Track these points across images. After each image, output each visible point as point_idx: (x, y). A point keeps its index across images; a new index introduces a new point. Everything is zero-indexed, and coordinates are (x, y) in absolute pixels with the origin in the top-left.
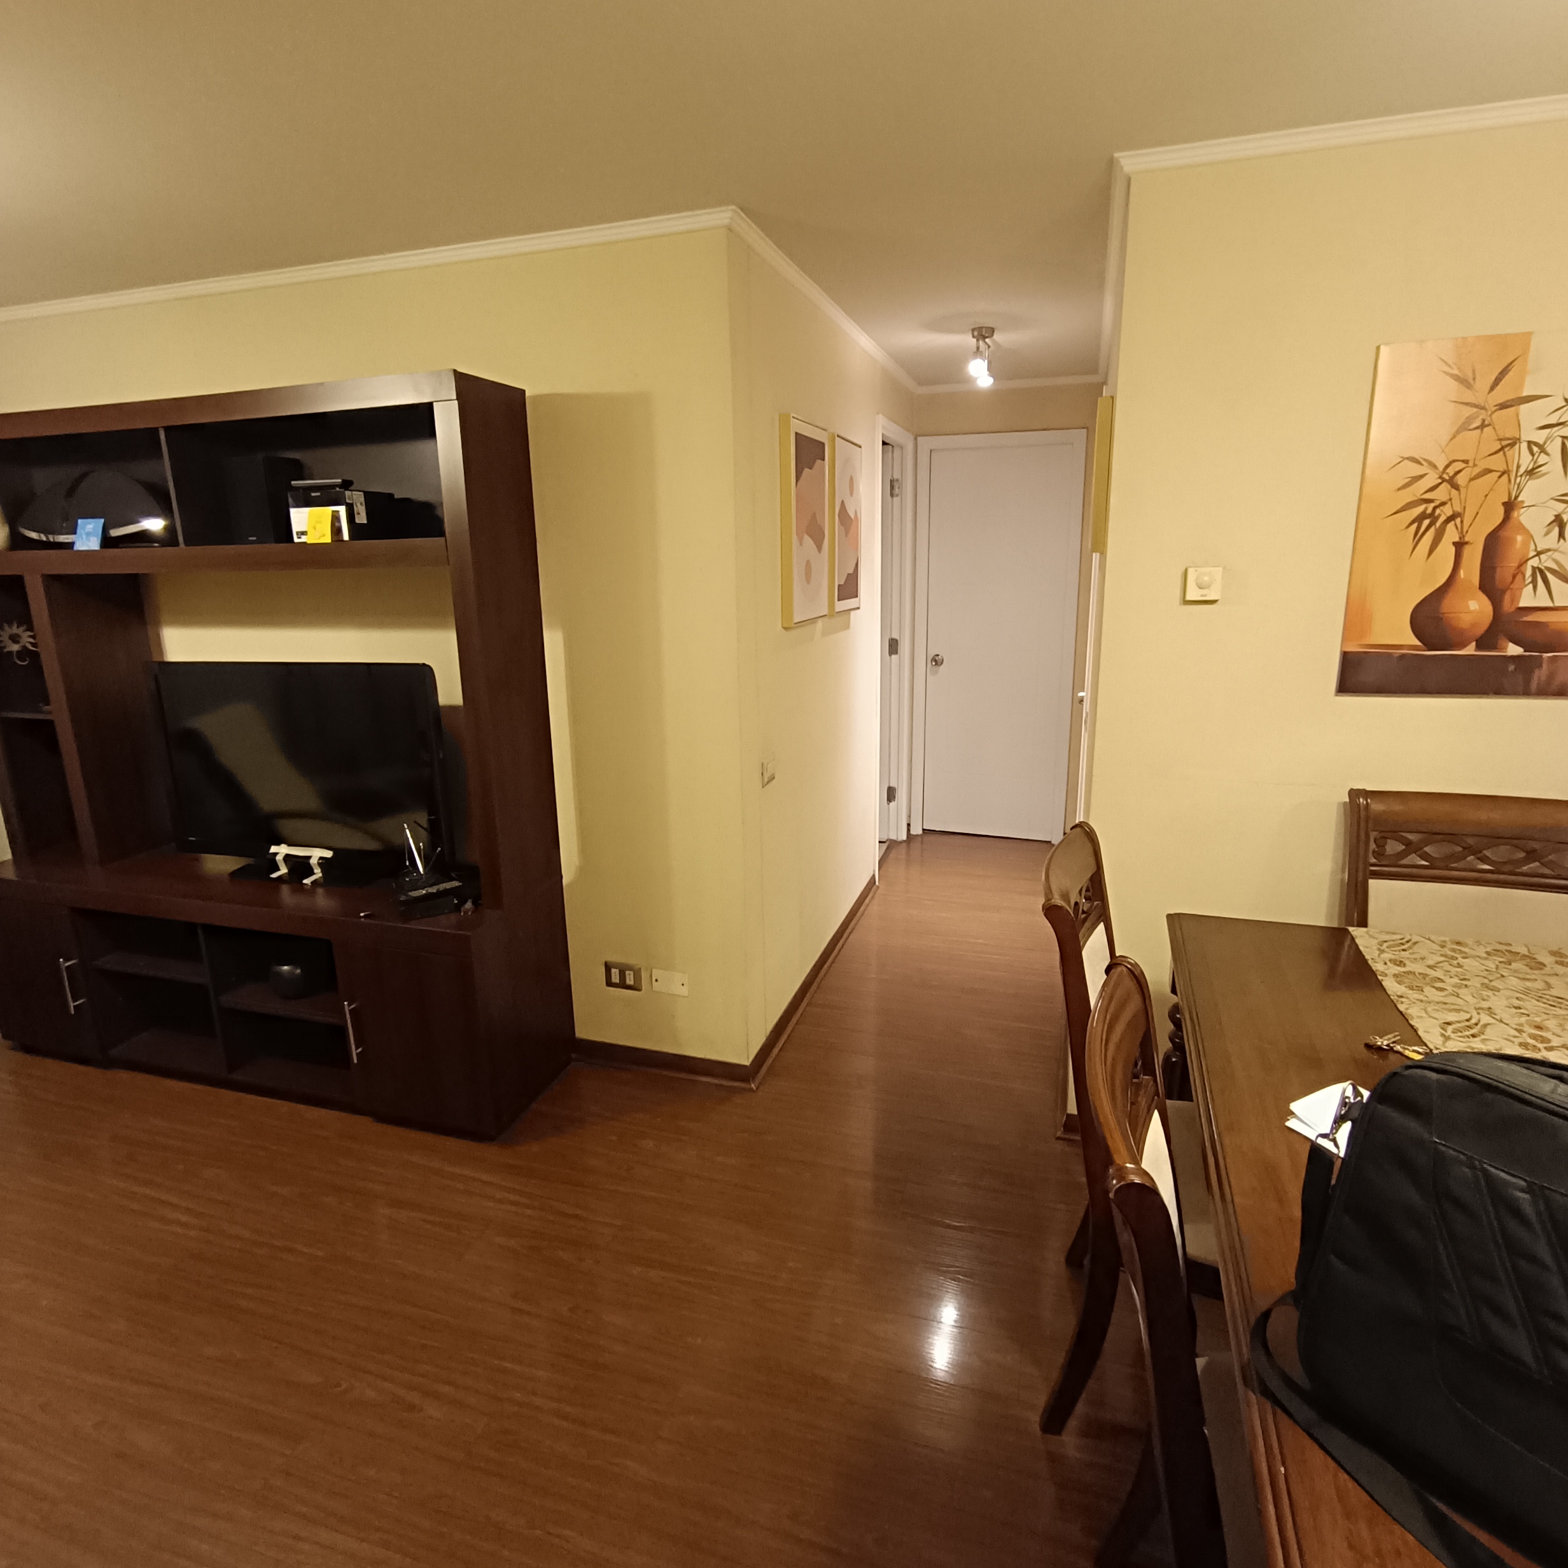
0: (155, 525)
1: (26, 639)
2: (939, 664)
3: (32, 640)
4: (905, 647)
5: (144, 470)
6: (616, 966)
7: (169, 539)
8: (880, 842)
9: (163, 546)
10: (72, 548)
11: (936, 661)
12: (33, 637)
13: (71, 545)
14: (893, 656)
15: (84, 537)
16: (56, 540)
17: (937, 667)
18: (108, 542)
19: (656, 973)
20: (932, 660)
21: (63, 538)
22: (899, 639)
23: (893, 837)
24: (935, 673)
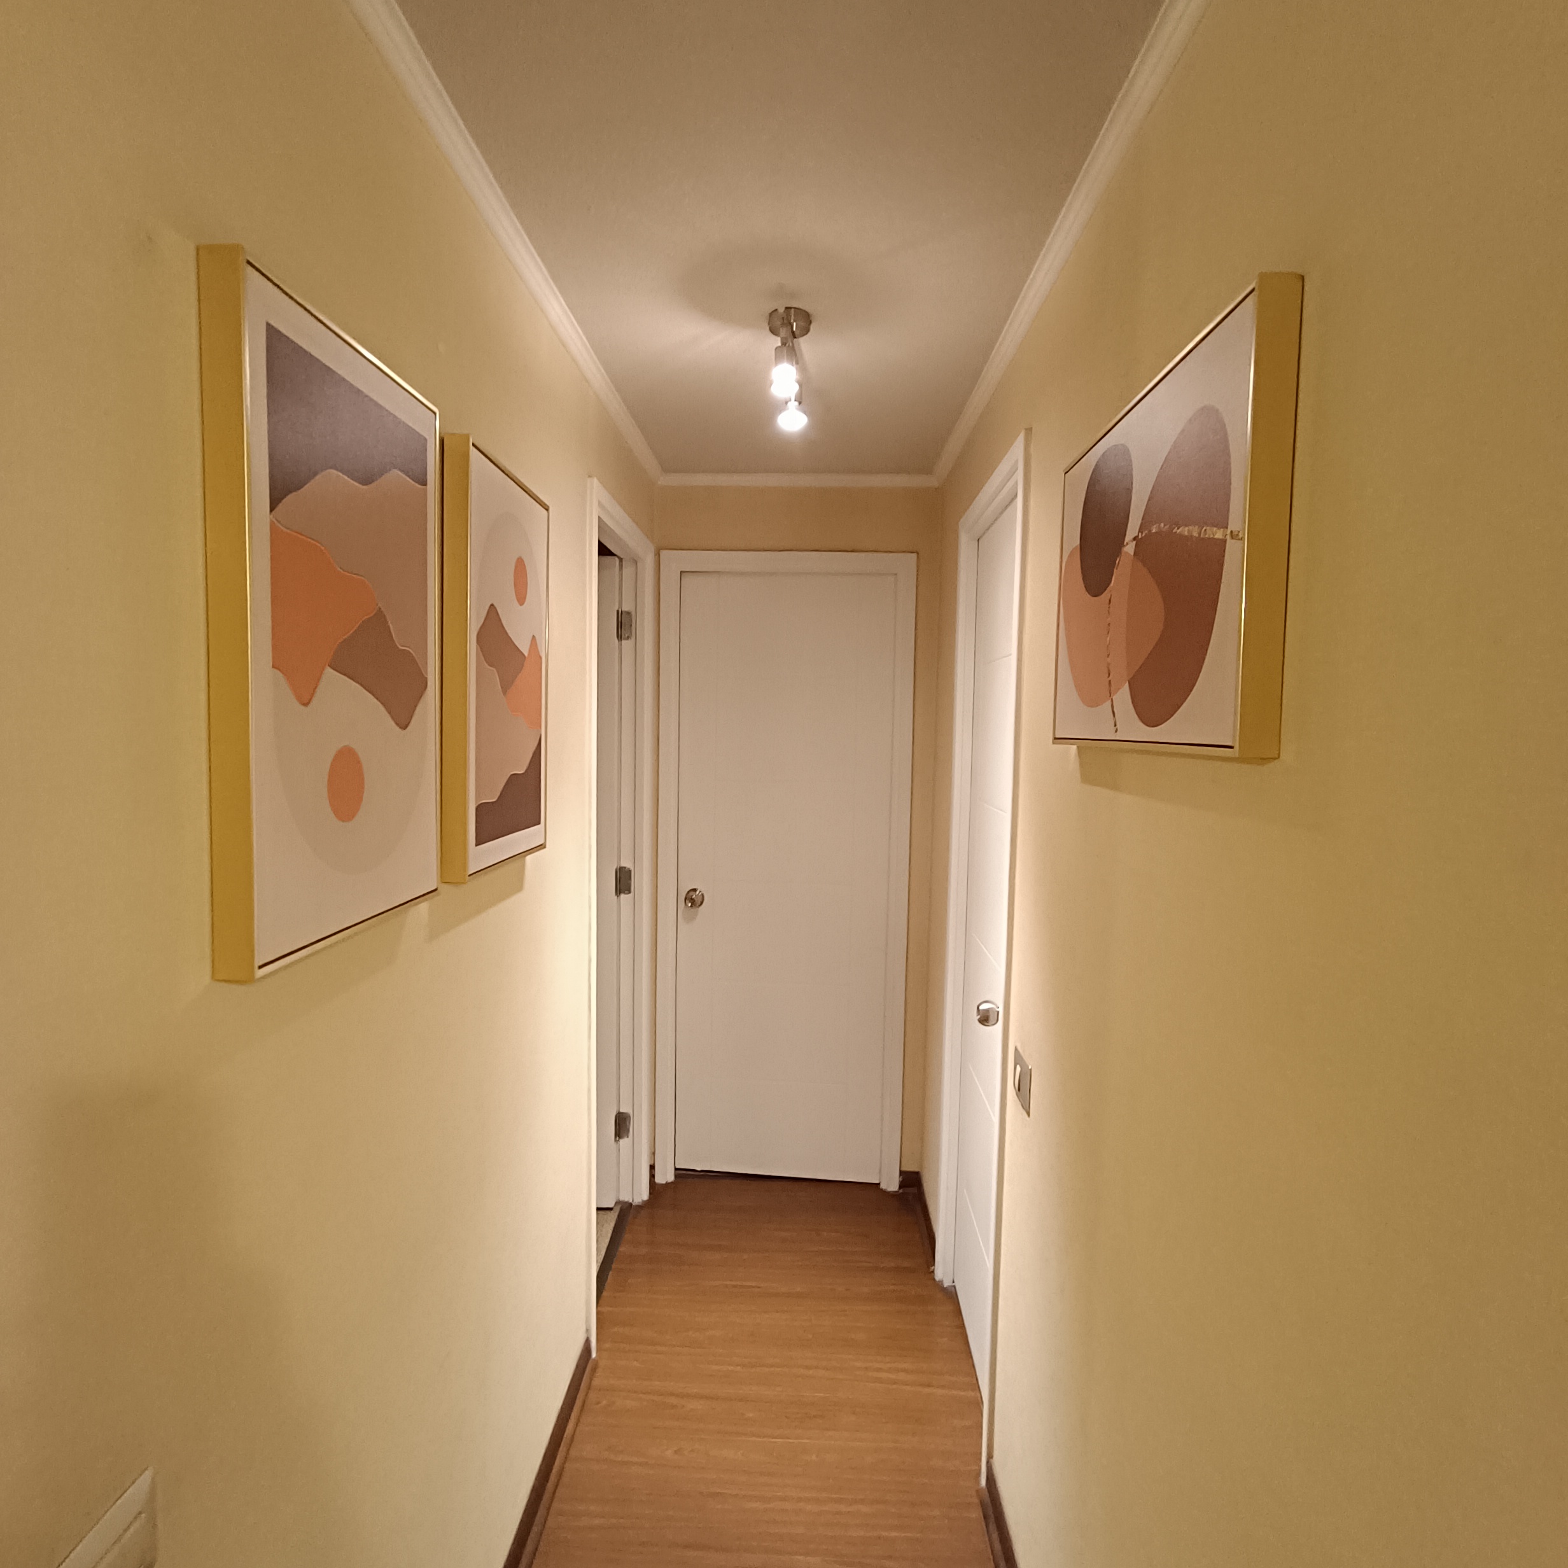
2: (698, 901)
4: (642, 881)
8: (598, 1209)
11: (693, 901)
14: (622, 896)
17: (693, 910)
20: (686, 899)
22: (632, 869)
23: (626, 1197)
24: (690, 919)
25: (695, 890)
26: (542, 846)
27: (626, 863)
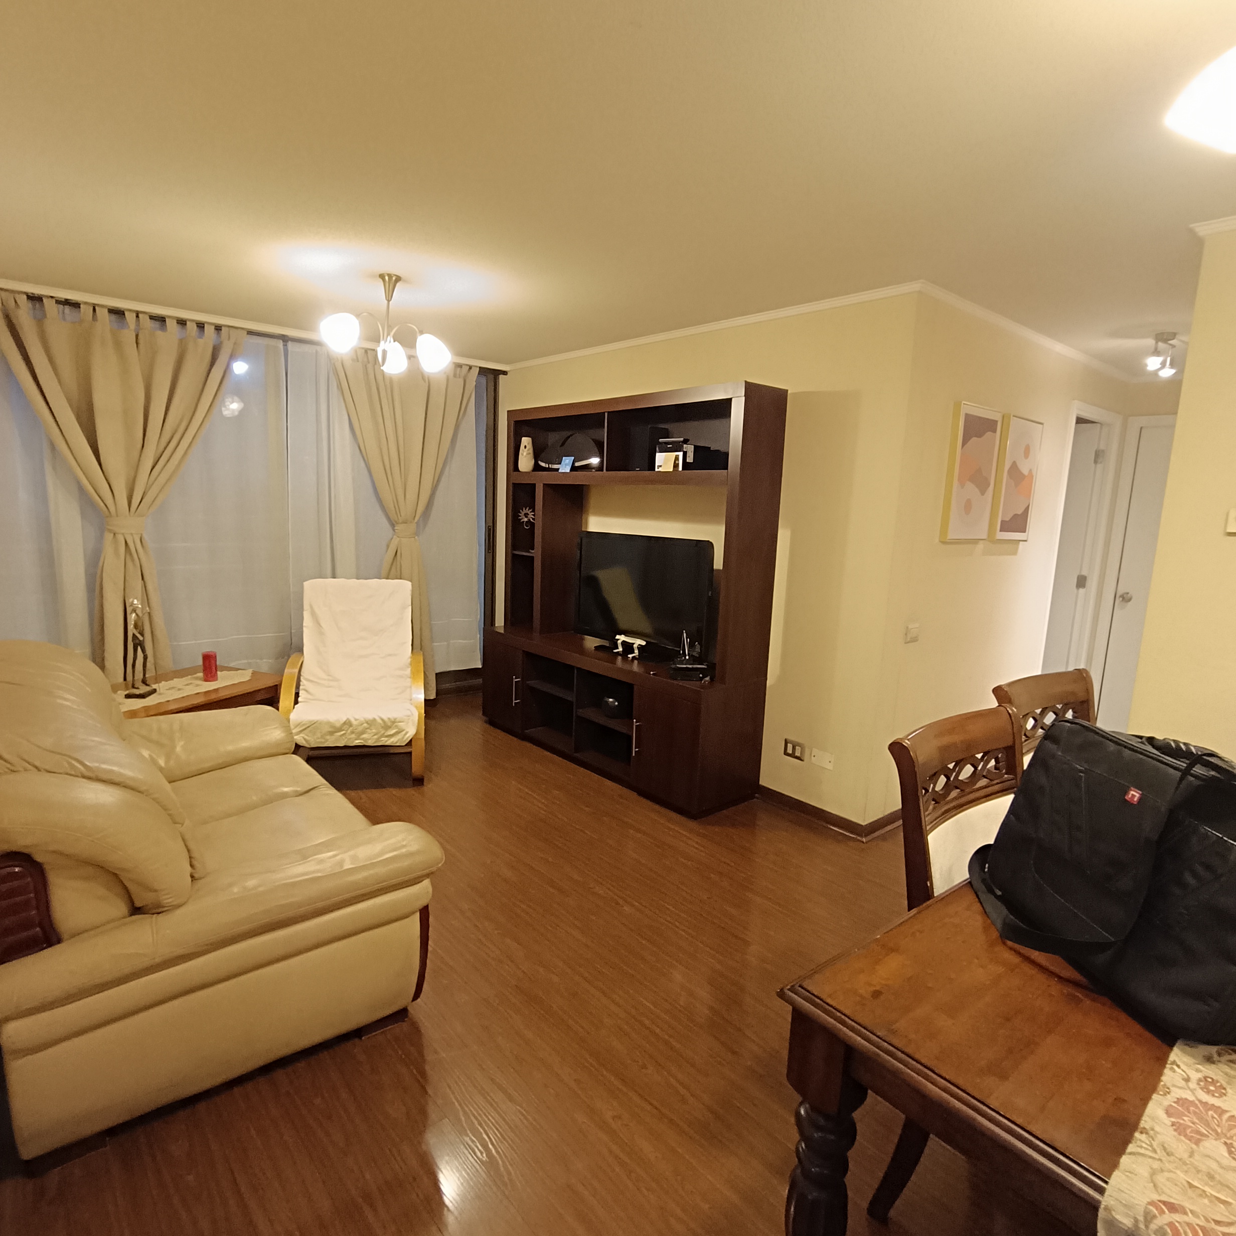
0: (595, 461)
1: (531, 516)
3: (533, 517)
5: (595, 433)
6: (791, 742)
7: (600, 468)
9: (596, 471)
10: (558, 471)
12: (534, 515)
13: (558, 469)
15: (564, 466)
16: (552, 467)
18: (574, 468)
19: (815, 751)
21: (555, 466)
24: (1123, 606)
25: (1128, 593)
26: (1026, 541)
27: (1084, 573)
